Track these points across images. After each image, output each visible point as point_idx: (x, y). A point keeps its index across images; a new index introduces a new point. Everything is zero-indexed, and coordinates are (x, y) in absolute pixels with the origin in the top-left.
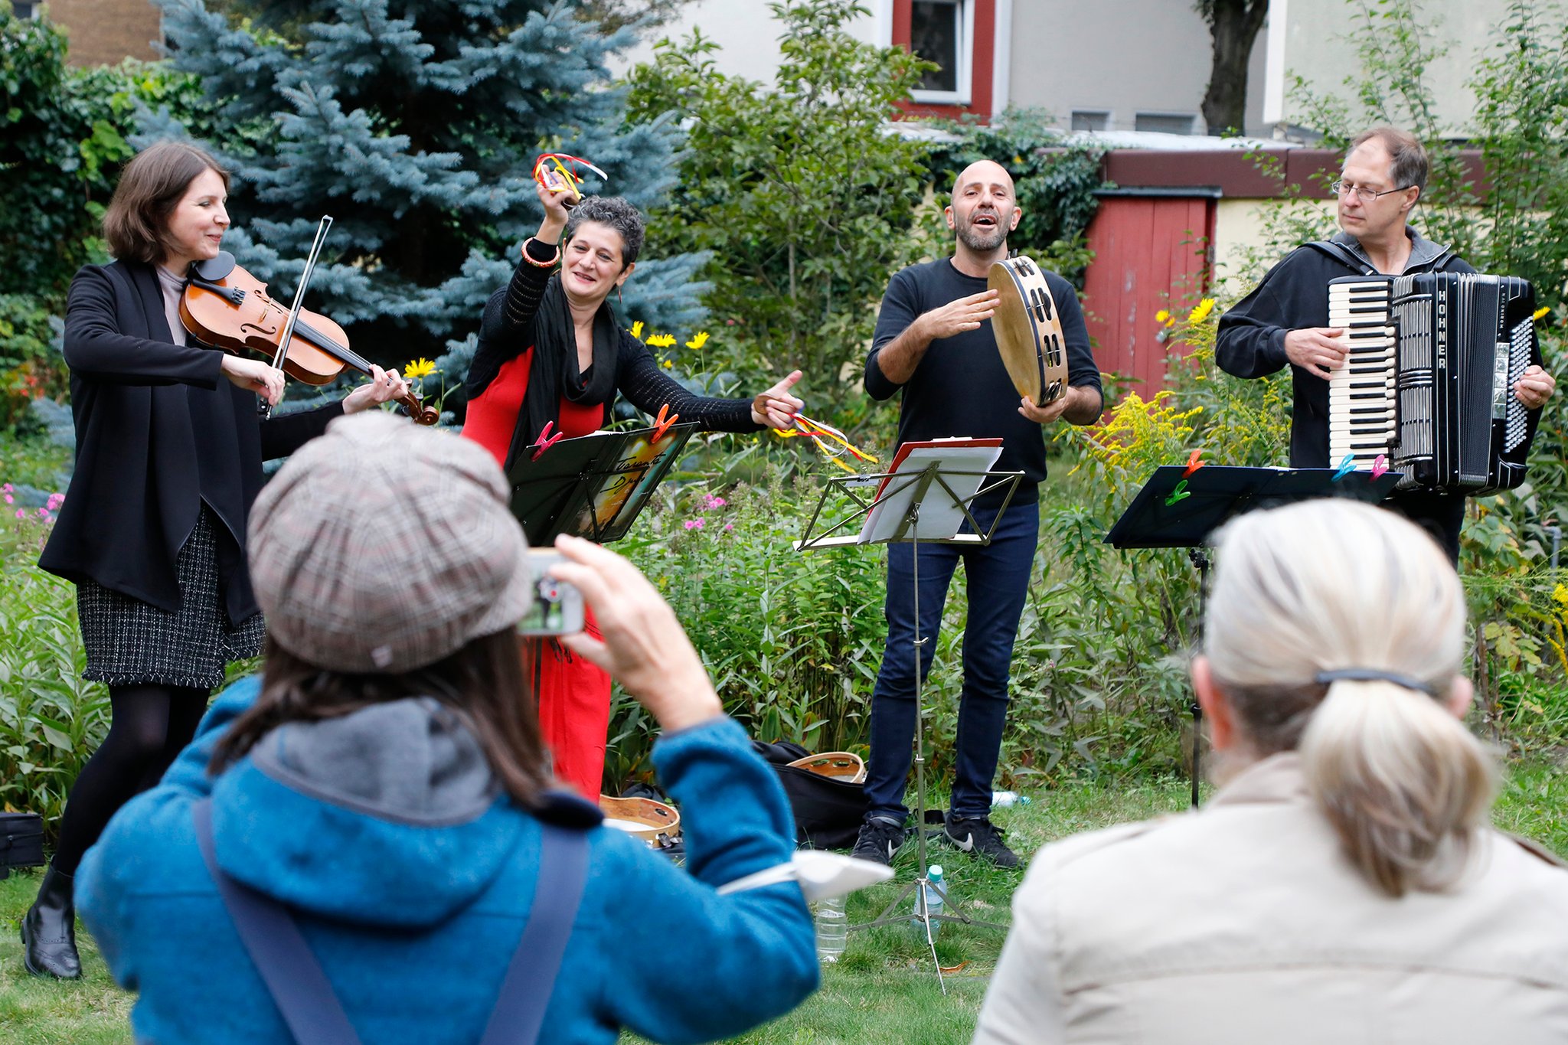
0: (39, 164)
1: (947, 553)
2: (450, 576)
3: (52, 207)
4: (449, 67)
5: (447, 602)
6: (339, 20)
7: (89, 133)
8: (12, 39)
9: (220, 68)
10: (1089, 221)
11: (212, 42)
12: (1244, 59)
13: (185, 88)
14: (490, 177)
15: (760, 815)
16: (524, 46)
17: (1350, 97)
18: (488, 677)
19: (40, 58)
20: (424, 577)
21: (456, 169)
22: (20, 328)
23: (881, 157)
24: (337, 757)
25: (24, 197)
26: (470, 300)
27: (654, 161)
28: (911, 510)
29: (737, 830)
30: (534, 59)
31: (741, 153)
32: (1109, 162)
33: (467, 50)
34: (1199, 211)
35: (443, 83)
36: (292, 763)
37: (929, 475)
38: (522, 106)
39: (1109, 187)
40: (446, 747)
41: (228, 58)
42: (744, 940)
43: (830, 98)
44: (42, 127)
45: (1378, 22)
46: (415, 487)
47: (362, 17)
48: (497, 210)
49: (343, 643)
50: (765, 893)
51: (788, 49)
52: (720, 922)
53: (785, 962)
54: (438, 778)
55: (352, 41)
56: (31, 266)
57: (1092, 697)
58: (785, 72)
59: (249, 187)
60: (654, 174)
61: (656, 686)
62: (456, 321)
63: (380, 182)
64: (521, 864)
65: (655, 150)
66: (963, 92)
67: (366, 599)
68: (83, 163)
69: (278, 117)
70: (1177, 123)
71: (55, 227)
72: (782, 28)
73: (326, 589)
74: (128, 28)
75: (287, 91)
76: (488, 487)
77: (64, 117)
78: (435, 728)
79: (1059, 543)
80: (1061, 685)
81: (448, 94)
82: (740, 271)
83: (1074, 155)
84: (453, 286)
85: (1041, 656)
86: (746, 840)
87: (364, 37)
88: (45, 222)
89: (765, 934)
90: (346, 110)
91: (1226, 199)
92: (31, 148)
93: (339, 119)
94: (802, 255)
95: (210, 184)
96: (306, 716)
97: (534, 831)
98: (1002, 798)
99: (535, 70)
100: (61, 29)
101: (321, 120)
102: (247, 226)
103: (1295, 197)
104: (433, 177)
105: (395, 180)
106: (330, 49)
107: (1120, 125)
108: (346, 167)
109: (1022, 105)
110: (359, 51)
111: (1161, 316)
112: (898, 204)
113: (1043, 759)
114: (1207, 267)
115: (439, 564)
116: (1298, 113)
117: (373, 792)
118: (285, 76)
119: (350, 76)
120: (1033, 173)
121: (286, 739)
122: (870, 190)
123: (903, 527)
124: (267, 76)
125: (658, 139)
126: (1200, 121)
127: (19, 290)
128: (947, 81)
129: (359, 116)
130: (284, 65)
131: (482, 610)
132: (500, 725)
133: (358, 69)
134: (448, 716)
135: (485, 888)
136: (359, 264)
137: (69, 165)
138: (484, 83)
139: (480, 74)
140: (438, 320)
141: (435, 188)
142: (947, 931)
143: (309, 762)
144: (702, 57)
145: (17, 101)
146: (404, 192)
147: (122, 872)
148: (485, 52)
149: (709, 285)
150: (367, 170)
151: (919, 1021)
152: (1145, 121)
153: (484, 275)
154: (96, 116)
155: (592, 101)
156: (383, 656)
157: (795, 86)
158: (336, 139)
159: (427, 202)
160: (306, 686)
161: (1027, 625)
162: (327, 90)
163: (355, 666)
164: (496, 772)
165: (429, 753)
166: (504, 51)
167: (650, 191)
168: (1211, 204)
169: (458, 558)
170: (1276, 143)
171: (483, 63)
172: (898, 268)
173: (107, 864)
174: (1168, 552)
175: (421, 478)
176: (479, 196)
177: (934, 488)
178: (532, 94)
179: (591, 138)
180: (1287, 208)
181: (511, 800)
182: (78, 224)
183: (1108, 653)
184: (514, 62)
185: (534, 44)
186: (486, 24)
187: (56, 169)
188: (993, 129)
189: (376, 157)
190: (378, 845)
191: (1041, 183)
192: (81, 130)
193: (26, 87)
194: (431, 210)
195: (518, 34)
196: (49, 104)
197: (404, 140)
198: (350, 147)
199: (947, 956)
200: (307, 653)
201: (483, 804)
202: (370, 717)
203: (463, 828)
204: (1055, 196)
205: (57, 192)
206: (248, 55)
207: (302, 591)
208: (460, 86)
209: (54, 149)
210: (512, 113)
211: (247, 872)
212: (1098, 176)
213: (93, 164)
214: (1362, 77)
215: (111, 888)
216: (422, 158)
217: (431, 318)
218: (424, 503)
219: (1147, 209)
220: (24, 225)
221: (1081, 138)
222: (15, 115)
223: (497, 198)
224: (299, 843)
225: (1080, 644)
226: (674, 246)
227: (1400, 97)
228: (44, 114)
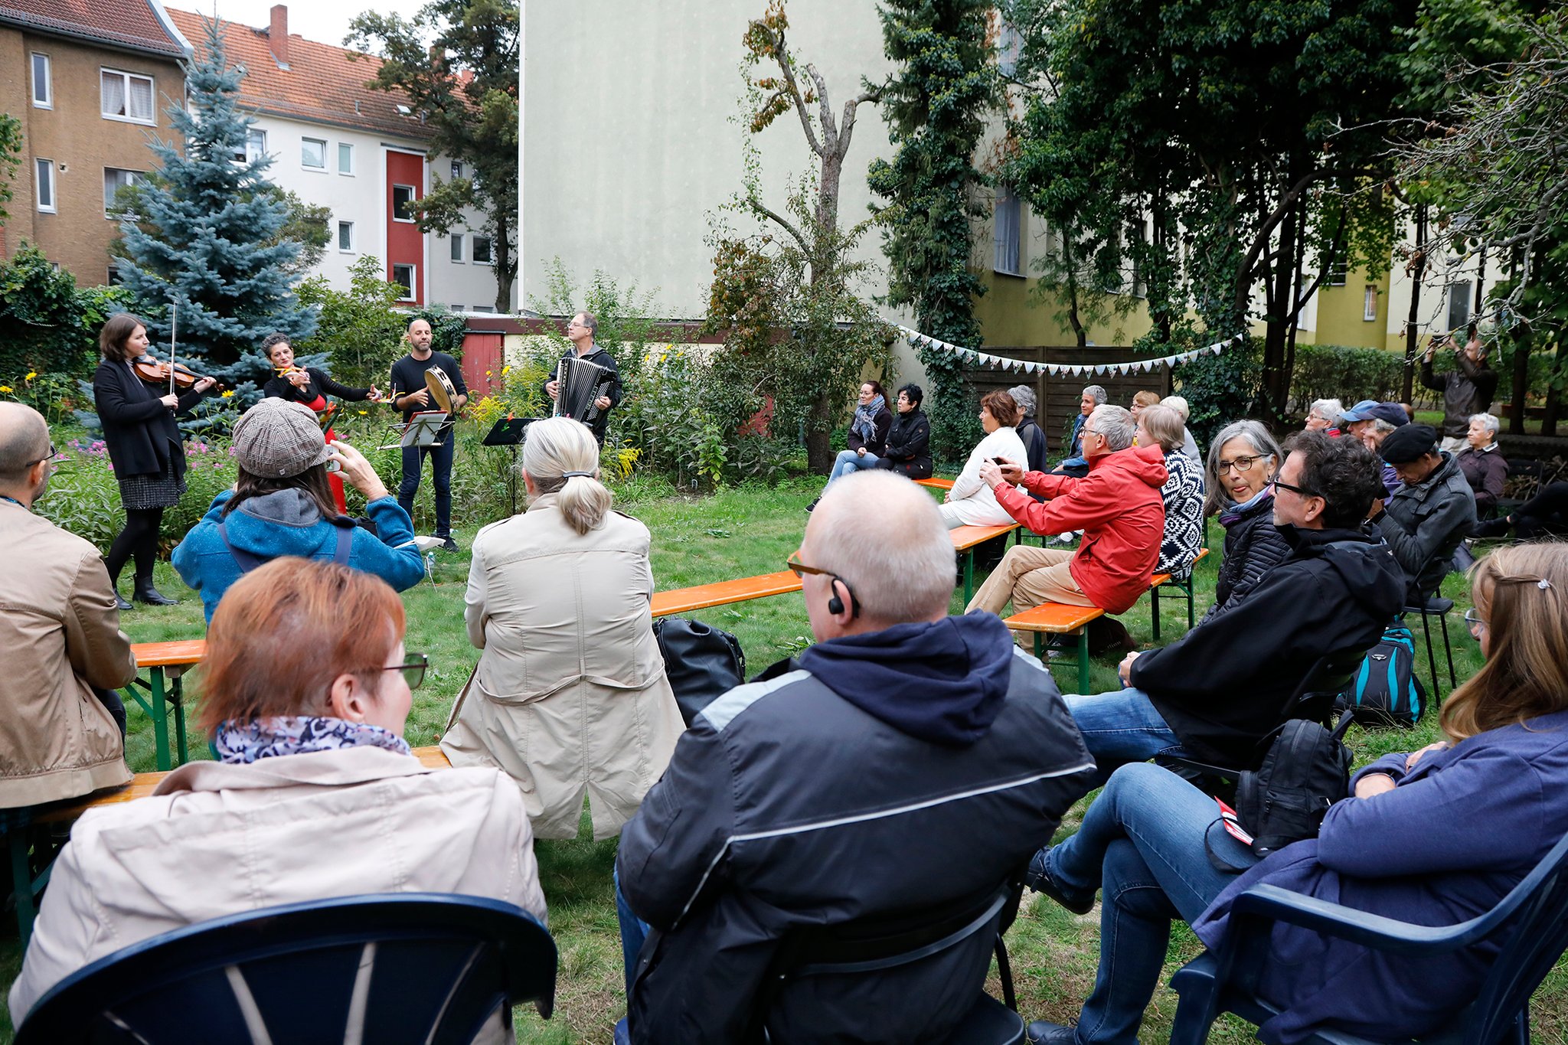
0: (66, 324)
1: (425, 449)
2: (304, 445)
3: (71, 340)
4: (231, 287)
5: (303, 454)
6: (188, 271)
7: (85, 312)
8: (52, 278)
9: (142, 288)
10: (462, 341)
11: (139, 278)
12: (509, 289)
13: (123, 296)
14: (248, 326)
15: (403, 525)
16: (259, 280)
17: (548, 302)
18: (317, 479)
19: (64, 285)
20: (295, 446)
21: (236, 323)
22: (62, 385)
23: (390, 319)
24: (268, 507)
25: (60, 336)
26: (243, 370)
27: (310, 320)
28: (417, 435)
29: (395, 530)
30: (264, 285)
31: (340, 316)
32: (468, 322)
33: (238, 282)
34: (499, 338)
35: (230, 293)
36: (253, 510)
37: (423, 423)
38: (260, 301)
39: (468, 330)
40: (305, 502)
41: (145, 284)
42: (402, 562)
43: (370, 298)
44: (67, 310)
45: (555, 278)
46: (291, 418)
47: (198, 269)
48: (252, 337)
49: (269, 467)
50: (406, 549)
51: (355, 281)
52: (394, 556)
53: (415, 570)
54: (302, 513)
55: (194, 278)
56: (64, 362)
57: (476, 497)
58: (353, 290)
59: (156, 331)
60: (310, 325)
61: (367, 486)
62: (237, 377)
63: (208, 328)
64: (330, 538)
65: (309, 316)
66: (413, 298)
67: (276, 453)
68: (84, 323)
69: (166, 305)
70: (488, 309)
71: (73, 347)
72: (352, 275)
73: (263, 450)
74: (93, 274)
75: (170, 296)
76: (314, 419)
77: (75, 307)
78: (300, 497)
79: (462, 447)
80: (465, 494)
81: (232, 296)
82: (340, 359)
83: (455, 319)
84: (237, 365)
85: (458, 485)
86: (400, 533)
87: (199, 277)
88: (69, 346)
89: (408, 561)
90: (193, 303)
91: (508, 334)
92: (62, 319)
93: (191, 306)
94: (362, 353)
95: (140, 330)
96: (256, 494)
97: (334, 528)
98: (451, 530)
99: (264, 289)
100: (72, 274)
101: (183, 306)
102: (156, 345)
103: (532, 334)
104: (227, 326)
105: (213, 327)
106: (185, 281)
107: (469, 310)
108: (194, 323)
109: (436, 302)
110: (197, 282)
111: (488, 373)
112: (396, 335)
113: (460, 518)
114: (502, 356)
115: (301, 442)
116: (529, 307)
117: (281, 518)
118: (168, 291)
119: (194, 291)
120: (442, 325)
121: (251, 501)
122: (386, 330)
123: (415, 441)
124: (161, 291)
125: (311, 313)
126: (495, 309)
127: (60, 371)
128: (408, 294)
129: (199, 305)
130: (167, 287)
131: (314, 457)
132: (321, 494)
133: (197, 288)
134: (304, 493)
135: (320, 546)
136: (199, 358)
137: (78, 325)
138: (245, 293)
139: (243, 290)
140: (231, 377)
141: (228, 330)
142: (435, 573)
143: (258, 509)
144: (323, 284)
145: (56, 301)
146: (216, 332)
147: (195, 548)
148: (245, 282)
149: (331, 363)
150: (202, 324)
151: (430, 601)
152: (476, 308)
153: (249, 361)
154: (88, 306)
155: (285, 300)
156: (282, 472)
157: (357, 295)
158: (190, 313)
159: (225, 334)
160: (256, 484)
161: (453, 474)
162: (186, 295)
163: (273, 476)
164: (320, 510)
165: (300, 505)
166: (252, 282)
167: (309, 331)
168: (502, 336)
169: (307, 440)
170: (522, 316)
171: (244, 286)
172: (398, 358)
173: (188, 546)
174: (498, 448)
175: (292, 415)
176: (245, 333)
177: (425, 428)
178: (262, 297)
179: (285, 312)
180: (529, 337)
181: (326, 518)
182: (82, 346)
183: (480, 483)
184: (256, 286)
185: (264, 279)
186: (244, 272)
187: (73, 326)
188: (426, 310)
189: (205, 319)
190: (284, 534)
191: (445, 328)
192: (82, 311)
193: (59, 296)
194: (227, 338)
195: (257, 276)
196: (69, 302)
197: (216, 313)
198: (195, 316)
199: (436, 581)
200: (256, 473)
201: (317, 520)
202: (279, 494)
203: (311, 527)
204: (450, 333)
205: (73, 334)
206: (153, 283)
207: (254, 452)
208: (236, 294)
209: (72, 318)
210: (256, 304)
211: (241, 545)
212: (464, 327)
213: (87, 324)
214: (551, 295)
215: (189, 555)
216: (223, 319)
217: (229, 376)
218: (294, 423)
219: (481, 337)
220: (61, 347)
221: (457, 314)
222: (55, 306)
223: (252, 334)
224: (257, 535)
225: (472, 481)
226: (316, 350)
227: (563, 302)
228: (67, 306)
